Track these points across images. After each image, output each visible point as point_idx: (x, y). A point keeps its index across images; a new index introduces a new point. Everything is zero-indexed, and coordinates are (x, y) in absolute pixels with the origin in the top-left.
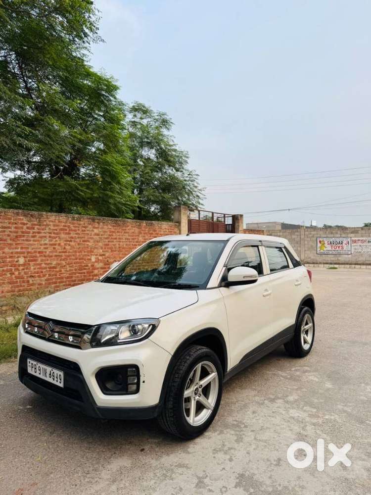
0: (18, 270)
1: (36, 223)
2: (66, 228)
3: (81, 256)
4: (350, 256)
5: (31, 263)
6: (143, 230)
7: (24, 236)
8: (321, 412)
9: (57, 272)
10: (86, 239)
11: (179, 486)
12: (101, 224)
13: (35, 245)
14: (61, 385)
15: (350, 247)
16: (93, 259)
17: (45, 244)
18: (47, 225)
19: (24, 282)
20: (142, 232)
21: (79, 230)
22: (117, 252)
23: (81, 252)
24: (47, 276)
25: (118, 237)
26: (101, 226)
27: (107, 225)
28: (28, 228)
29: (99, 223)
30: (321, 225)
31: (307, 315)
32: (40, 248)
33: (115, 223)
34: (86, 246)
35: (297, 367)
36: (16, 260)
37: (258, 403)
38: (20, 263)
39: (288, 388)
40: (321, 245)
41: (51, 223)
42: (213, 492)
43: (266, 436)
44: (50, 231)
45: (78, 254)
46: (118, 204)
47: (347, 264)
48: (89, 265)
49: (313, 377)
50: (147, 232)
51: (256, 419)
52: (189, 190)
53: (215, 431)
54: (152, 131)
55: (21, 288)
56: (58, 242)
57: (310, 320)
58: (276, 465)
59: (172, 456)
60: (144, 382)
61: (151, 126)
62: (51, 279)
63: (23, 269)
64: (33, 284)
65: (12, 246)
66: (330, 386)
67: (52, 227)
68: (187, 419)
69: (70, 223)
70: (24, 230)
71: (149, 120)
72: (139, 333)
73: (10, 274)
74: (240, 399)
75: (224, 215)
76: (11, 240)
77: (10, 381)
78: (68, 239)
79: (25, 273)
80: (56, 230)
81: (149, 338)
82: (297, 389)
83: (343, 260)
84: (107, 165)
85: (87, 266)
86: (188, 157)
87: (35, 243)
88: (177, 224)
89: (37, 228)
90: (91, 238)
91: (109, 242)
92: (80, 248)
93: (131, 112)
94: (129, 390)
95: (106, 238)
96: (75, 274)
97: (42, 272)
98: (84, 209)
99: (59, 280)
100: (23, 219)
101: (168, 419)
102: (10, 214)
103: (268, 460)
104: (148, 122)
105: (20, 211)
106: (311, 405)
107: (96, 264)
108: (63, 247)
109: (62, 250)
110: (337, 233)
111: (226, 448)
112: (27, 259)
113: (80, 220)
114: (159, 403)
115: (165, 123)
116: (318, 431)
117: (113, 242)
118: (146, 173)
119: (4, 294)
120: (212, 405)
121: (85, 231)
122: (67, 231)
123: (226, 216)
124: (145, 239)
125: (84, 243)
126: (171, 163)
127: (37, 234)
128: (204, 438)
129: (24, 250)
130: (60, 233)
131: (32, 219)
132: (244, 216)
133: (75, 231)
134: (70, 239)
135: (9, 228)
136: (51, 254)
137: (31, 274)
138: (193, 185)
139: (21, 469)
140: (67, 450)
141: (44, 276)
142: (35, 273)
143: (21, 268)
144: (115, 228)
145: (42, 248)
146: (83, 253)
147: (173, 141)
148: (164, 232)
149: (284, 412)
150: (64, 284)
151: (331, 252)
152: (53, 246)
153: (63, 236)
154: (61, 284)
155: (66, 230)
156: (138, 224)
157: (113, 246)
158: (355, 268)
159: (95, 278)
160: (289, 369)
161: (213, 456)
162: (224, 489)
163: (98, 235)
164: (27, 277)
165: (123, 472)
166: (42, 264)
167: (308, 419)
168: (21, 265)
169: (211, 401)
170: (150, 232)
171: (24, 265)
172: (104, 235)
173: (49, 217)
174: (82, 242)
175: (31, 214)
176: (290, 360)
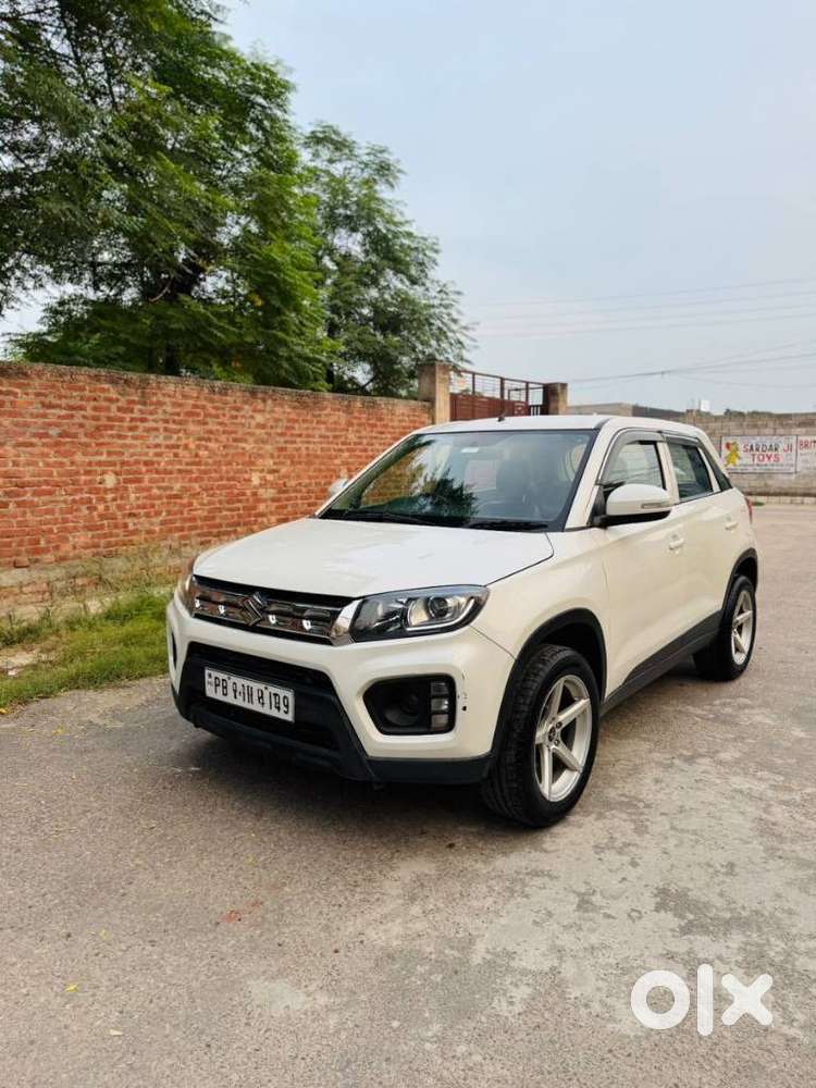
0: (103, 500)
1: (136, 399)
2: (198, 410)
3: (231, 474)
4: (793, 477)
5: (129, 485)
6: (356, 418)
7: (112, 428)
8: (794, 782)
9: (184, 506)
10: (239, 436)
11: (545, 909)
12: (269, 402)
13: (136, 448)
14: (289, 717)
15: (794, 458)
16: (256, 480)
17: (157, 446)
18: (160, 404)
19: (116, 527)
20: (355, 421)
21: (224, 415)
22: (303, 466)
23: (229, 463)
24: (164, 514)
25: (304, 432)
26: (268, 409)
27: (282, 406)
28: (119, 409)
29: (264, 401)
30: (720, 412)
31: (744, 593)
32: (146, 454)
33: (297, 401)
34: (240, 451)
35: (723, 698)
36: (98, 478)
37: (659, 764)
38: (109, 486)
39: (714, 737)
40: (728, 452)
41: (167, 400)
42: (613, 918)
43: (694, 822)
44: (168, 417)
45: (224, 468)
46: (296, 359)
47: (786, 494)
48: (248, 492)
49: (762, 717)
50: (364, 421)
51: (665, 794)
52: (440, 329)
53: (587, 814)
54: (356, 191)
55: (113, 539)
56: (184, 442)
57: (747, 603)
58: (727, 874)
59: (512, 856)
60: (465, 709)
61: (354, 177)
62: (171, 522)
63: (114, 499)
64: (135, 532)
65: (89, 449)
66: (802, 735)
67: (169, 409)
68: (541, 786)
69: (206, 399)
70: (112, 415)
71: (349, 164)
72: (448, 615)
73: (88, 508)
74: (622, 756)
75: (527, 383)
76: (86, 435)
77: (136, 722)
78: (202, 435)
79: (119, 507)
80: (178, 414)
81: (472, 624)
82: (735, 740)
83: (777, 486)
84: (271, 269)
85: (244, 494)
86: (436, 251)
87: (135, 442)
88: (427, 404)
89: (140, 411)
90: (249, 433)
91: (286, 442)
92: (227, 455)
93: (306, 145)
94: (433, 725)
95: (282, 434)
96: (220, 510)
97: (153, 506)
98: (225, 370)
99: (188, 524)
100: (108, 390)
101: (504, 785)
102: (82, 378)
103: (709, 865)
104: (345, 169)
105: (103, 372)
106: (771, 768)
107: (261, 491)
108: (194, 453)
109: (193, 459)
110: (766, 426)
111: (618, 844)
112: (121, 478)
113: (226, 394)
114: (491, 751)
115: (384, 169)
116: (797, 816)
117: (295, 442)
118: (346, 289)
119: (77, 551)
120: (580, 762)
121: (236, 417)
122: (201, 418)
123: (531, 386)
124: (360, 438)
125: (235, 444)
126: (399, 266)
127: (138, 424)
128: (569, 825)
129: (113, 458)
130: (186, 422)
131: (128, 389)
132: (569, 387)
133: (217, 417)
134: (206, 436)
135: (81, 408)
136: (169, 467)
137: (130, 509)
138: (449, 315)
139: (221, 878)
140: (300, 846)
141: (158, 514)
142: (139, 507)
143: (110, 496)
144: (298, 411)
145: (151, 454)
146: (234, 466)
147: (401, 213)
148: (400, 421)
149: (718, 781)
150: (199, 531)
151: (750, 469)
152: (175, 451)
153: (191, 427)
154: (193, 533)
155: (198, 415)
156: (346, 403)
157: (295, 453)
158: (802, 503)
159: (260, 520)
160: (708, 702)
161: (598, 856)
162: (634, 914)
163: (262, 426)
164: (124, 516)
165: (426, 884)
166: (152, 487)
167: (770, 793)
168: (110, 489)
169: (578, 753)
170: (371, 422)
171: (115, 490)
172: (276, 427)
173: (161, 385)
174: (231, 443)
175: (125, 377)
176: (707, 685)
